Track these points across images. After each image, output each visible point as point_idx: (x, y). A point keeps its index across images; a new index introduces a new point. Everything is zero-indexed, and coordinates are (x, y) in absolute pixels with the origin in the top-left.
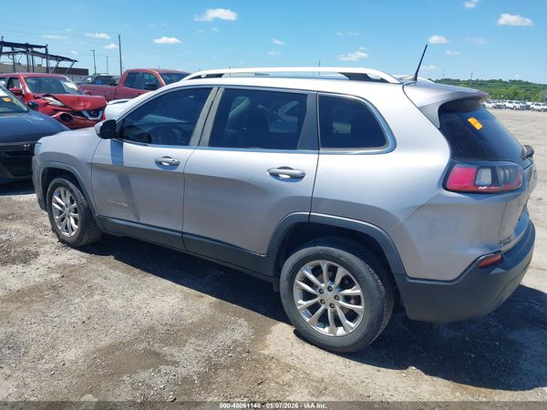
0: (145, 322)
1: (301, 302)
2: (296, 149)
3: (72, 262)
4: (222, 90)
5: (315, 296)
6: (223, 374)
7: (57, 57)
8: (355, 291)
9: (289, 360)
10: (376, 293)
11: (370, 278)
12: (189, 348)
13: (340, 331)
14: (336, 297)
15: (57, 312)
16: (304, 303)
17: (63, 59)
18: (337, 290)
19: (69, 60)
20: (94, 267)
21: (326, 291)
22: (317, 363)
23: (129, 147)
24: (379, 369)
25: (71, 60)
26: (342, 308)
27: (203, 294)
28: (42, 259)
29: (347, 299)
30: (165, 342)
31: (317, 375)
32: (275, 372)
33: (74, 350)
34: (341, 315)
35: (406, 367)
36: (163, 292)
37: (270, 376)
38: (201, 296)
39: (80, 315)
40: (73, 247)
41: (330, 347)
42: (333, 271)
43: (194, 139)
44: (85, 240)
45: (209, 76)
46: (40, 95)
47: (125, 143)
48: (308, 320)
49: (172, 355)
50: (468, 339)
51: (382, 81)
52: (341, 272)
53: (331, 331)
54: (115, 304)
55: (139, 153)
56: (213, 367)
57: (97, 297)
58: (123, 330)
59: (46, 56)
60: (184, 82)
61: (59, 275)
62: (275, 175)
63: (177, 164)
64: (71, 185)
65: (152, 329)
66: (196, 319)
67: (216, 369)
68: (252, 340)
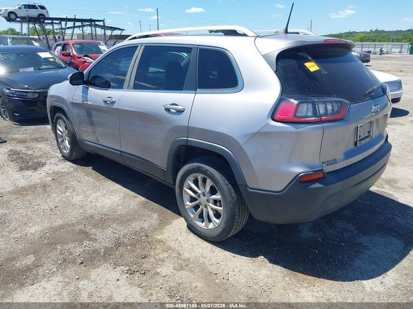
0: (90, 212)
1: (188, 203)
2: (182, 90)
3: (63, 170)
4: (143, 47)
5: (197, 200)
6: (122, 249)
7: (111, 27)
8: (217, 197)
9: (172, 244)
10: (229, 199)
11: (225, 187)
12: (109, 231)
13: (211, 226)
14: (208, 200)
15: (38, 202)
16: (190, 204)
17: (115, 29)
18: (209, 195)
19: (119, 29)
20: (76, 174)
21: (202, 196)
22: (191, 247)
23: (92, 90)
24: (235, 255)
25: (121, 29)
26: (212, 209)
27: (138, 195)
28: (46, 168)
29: (215, 202)
30: (95, 226)
31: (187, 255)
32: (157, 251)
33: (37, 227)
34: (211, 213)
35: (256, 256)
36: (112, 192)
37: (152, 253)
38: (136, 197)
39: (52, 205)
40: (68, 160)
41: (206, 237)
42: (204, 181)
43: (126, 84)
44: (74, 156)
45: (140, 37)
46: (81, 56)
47: (90, 88)
48: (192, 216)
49: (95, 235)
50: (320, 240)
51: (245, 35)
52: (209, 183)
53: (206, 225)
54: (76, 199)
55: (97, 95)
56: (118, 244)
57: (67, 194)
58: (73, 215)
59: (104, 27)
60: (126, 42)
61: (51, 179)
62: (168, 110)
63: (114, 102)
64: (64, 117)
65: (92, 217)
66: (124, 212)
67: (119, 246)
68: (155, 229)
